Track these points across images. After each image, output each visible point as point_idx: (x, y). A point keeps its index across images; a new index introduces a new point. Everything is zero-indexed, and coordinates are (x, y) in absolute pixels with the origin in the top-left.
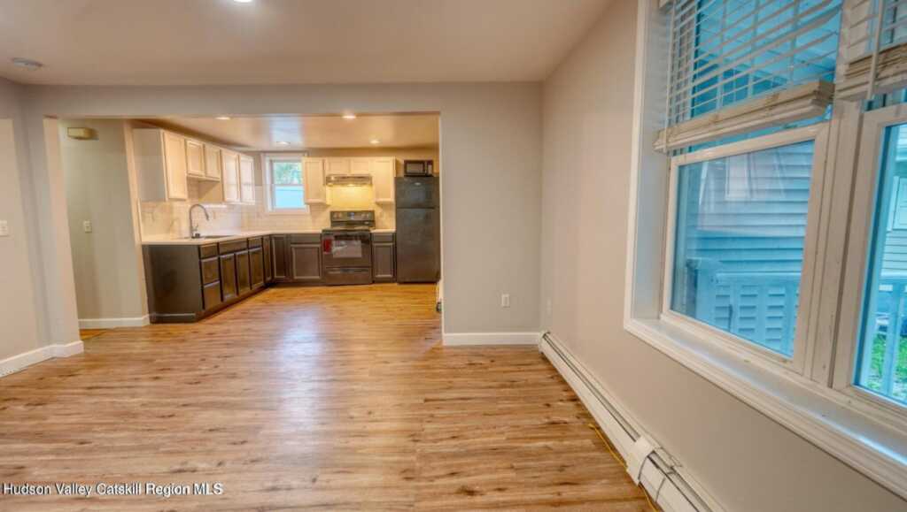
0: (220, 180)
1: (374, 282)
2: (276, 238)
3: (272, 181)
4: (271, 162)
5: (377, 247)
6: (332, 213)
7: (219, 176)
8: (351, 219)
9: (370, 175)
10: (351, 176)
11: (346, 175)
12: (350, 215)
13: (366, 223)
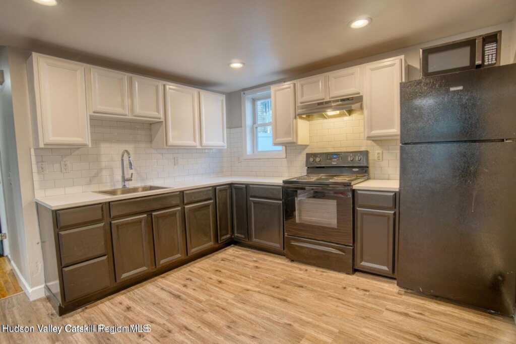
0: (162, 119)
1: (355, 271)
2: (236, 188)
3: (254, 122)
4: (254, 101)
5: (363, 214)
6: (309, 156)
7: (162, 115)
8: (333, 163)
9: (359, 93)
10: (330, 100)
11: (324, 99)
12: (331, 159)
13: (354, 170)
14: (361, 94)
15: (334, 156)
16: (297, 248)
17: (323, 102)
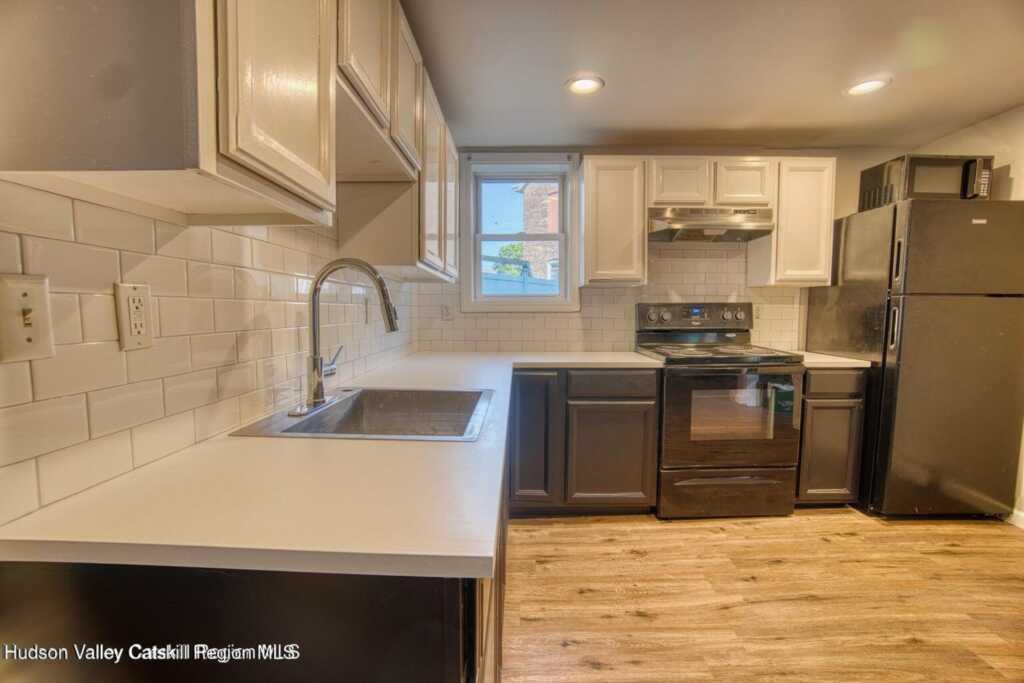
0: (416, 175)
8: (694, 323)
9: (766, 205)
10: (716, 207)
11: (703, 204)
12: (689, 315)
13: (729, 335)
14: (769, 207)
15: (696, 311)
16: (687, 491)
17: (702, 209)
